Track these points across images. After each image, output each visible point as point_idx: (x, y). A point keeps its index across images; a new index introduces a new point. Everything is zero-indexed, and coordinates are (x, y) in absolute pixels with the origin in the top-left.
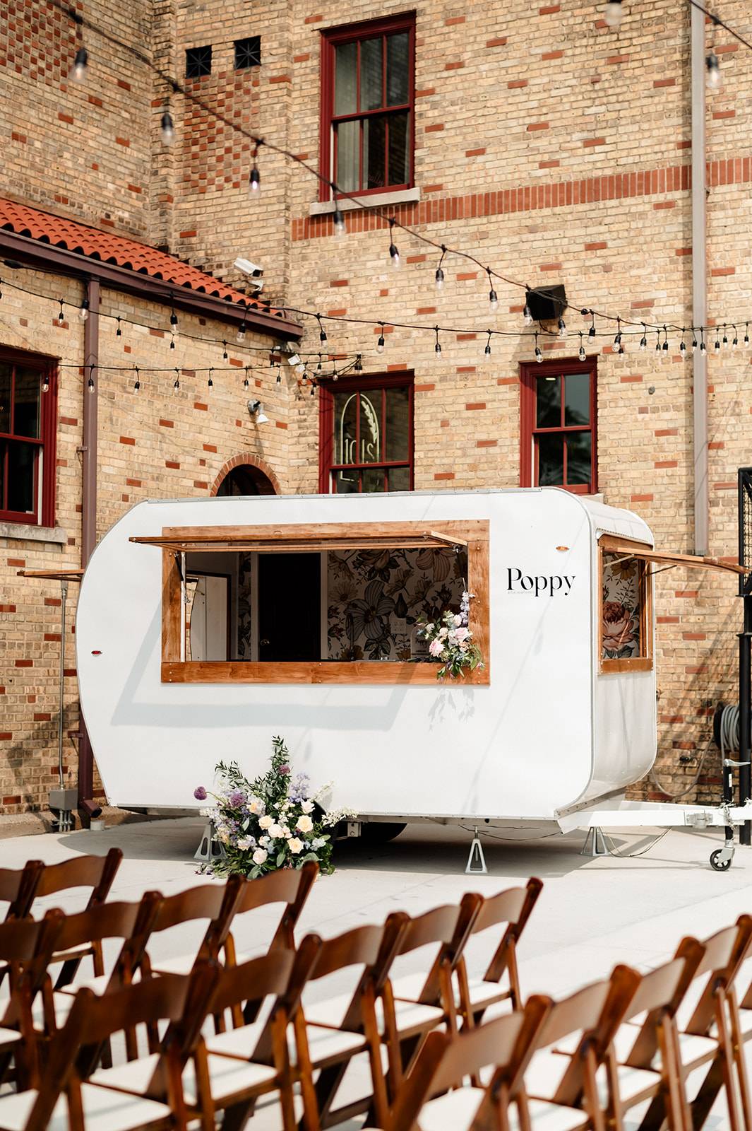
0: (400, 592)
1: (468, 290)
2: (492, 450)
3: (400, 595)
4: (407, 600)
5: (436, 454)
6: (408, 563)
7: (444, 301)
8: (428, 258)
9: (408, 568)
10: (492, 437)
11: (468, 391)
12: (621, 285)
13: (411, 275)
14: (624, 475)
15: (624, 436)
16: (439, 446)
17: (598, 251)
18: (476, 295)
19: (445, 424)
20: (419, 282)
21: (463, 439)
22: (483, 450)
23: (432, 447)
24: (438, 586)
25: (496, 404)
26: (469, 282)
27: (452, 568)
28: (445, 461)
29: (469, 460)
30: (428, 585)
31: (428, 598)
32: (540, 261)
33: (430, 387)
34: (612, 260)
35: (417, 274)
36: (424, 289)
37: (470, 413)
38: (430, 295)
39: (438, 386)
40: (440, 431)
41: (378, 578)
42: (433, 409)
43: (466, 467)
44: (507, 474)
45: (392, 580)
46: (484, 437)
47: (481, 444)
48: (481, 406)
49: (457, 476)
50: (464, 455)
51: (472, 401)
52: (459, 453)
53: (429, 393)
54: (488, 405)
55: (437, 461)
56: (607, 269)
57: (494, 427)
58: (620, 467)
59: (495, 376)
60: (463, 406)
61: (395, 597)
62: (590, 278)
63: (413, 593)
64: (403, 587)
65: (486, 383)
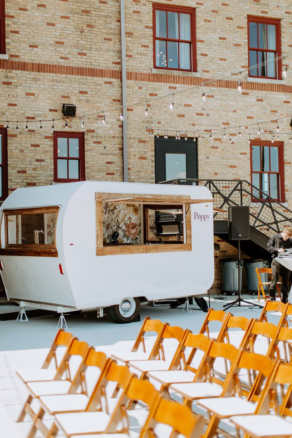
0: (117, 218)
1: (31, 100)
2: (43, 163)
3: (117, 219)
4: (119, 221)
5: (18, 163)
6: (120, 208)
7: (20, 102)
8: (13, 84)
9: (120, 210)
10: (42, 158)
11: (32, 139)
12: (93, 108)
13: (5, 89)
14: (95, 177)
16: (19, 160)
17: (84, 94)
18: (34, 102)
19: (22, 151)
20: (9, 93)
21: (30, 158)
22: (38, 163)
23: (16, 160)
24: (128, 216)
25: (44, 146)
26: (31, 97)
27: (132, 210)
28: (22, 166)
29: (33, 167)
30: (125, 216)
31: (125, 220)
32: (61, 94)
33: (15, 136)
34: (90, 98)
35: (8, 89)
36: (11, 96)
37: (33, 148)
38: (14, 99)
39: (18, 136)
40: (19, 154)
41: (111, 213)
42: (17, 145)
43: (31, 169)
44: (49, 173)
45: (115, 214)
46: (39, 158)
47: (37, 160)
48: (38, 146)
49: (28, 172)
50: (31, 164)
51: (34, 143)
52: (28, 163)
53: (14, 138)
54: (41, 146)
55: (18, 166)
56: (88, 101)
57: (43, 155)
58: (93, 174)
59: (44, 135)
60: (30, 145)
61: (116, 220)
62: (81, 104)
63: (121, 218)
64: (118, 216)
65: (40, 137)
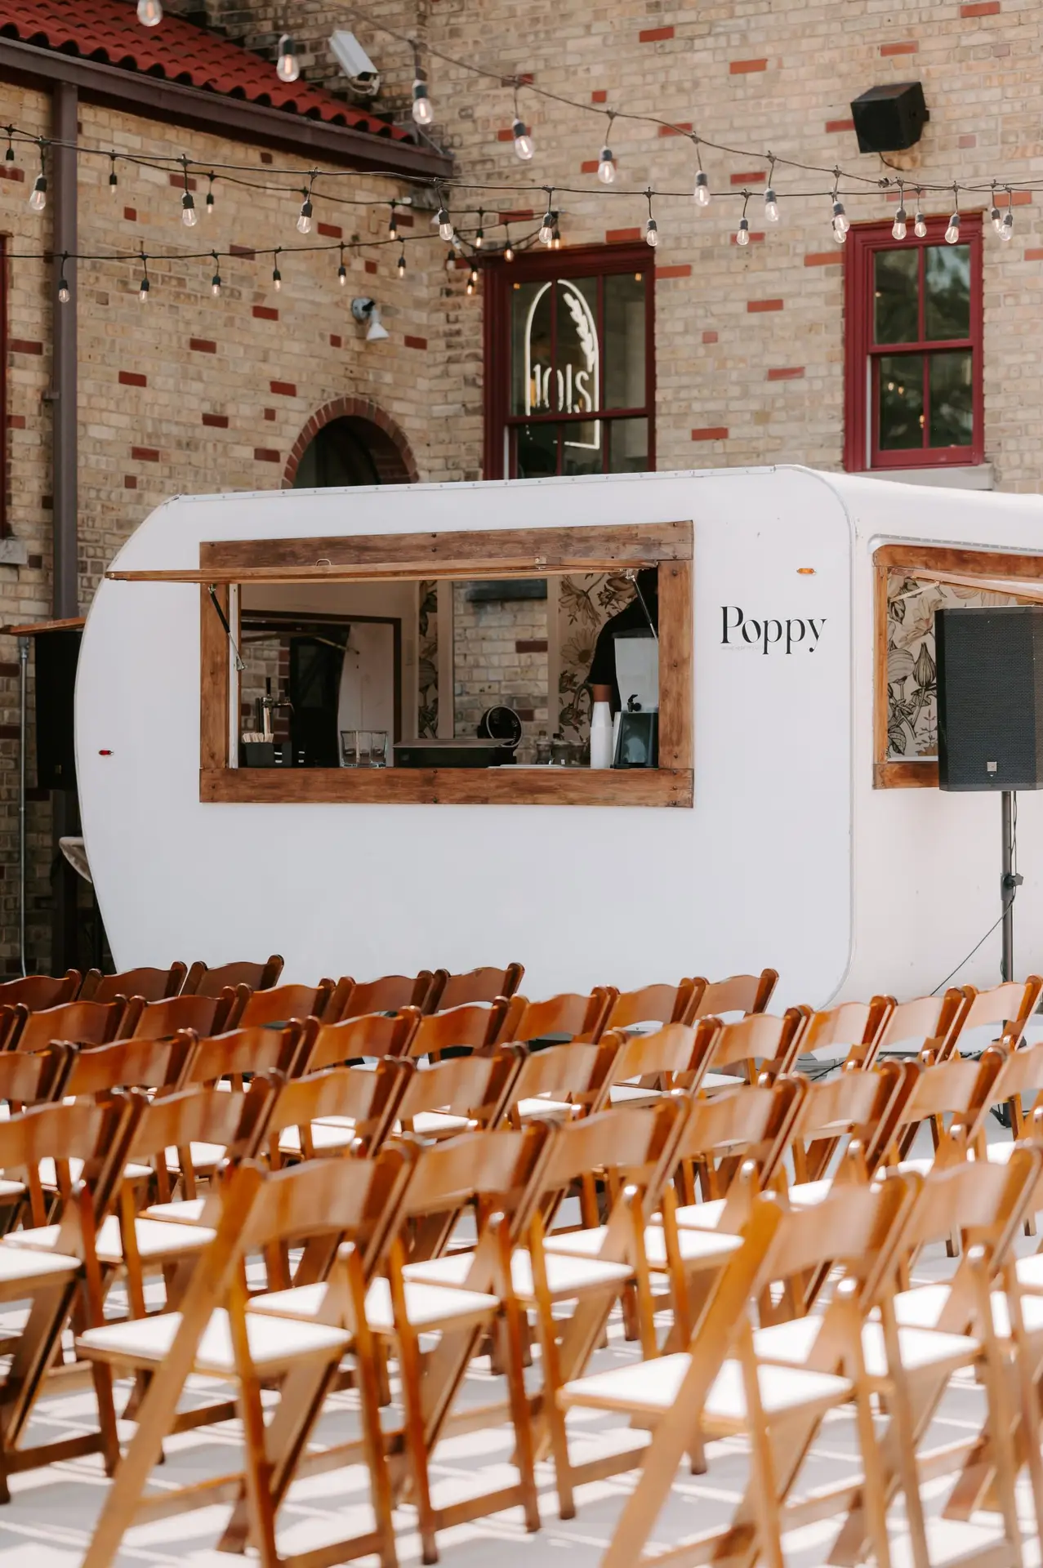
1: (751, 91)
2: (797, 385)
5: (695, 393)
7: (707, 112)
8: (677, 32)
10: (793, 363)
11: (752, 278)
12: (1026, 81)
13: (648, 64)
14: (1032, 429)
15: (1031, 357)
16: (699, 380)
17: (984, 19)
18: (764, 101)
19: (710, 338)
20: (662, 77)
21: (741, 365)
22: (777, 386)
23: (685, 380)
25: (802, 302)
26: (753, 77)
28: (712, 406)
29: (755, 406)
32: (880, 37)
33: (684, 271)
34: (1010, 34)
35: (659, 62)
36: (672, 90)
37: (755, 318)
38: (681, 101)
39: (697, 269)
40: (701, 351)
42: (689, 312)
43: (748, 417)
44: (822, 429)
46: (780, 362)
47: (775, 374)
48: (776, 305)
49: (733, 433)
50: (745, 395)
51: (759, 296)
52: (735, 391)
53: (681, 282)
54: (789, 304)
55: (697, 407)
56: (1001, 51)
57: (798, 344)
58: (1021, 415)
59: (801, 249)
60: (742, 307)
62: (969, 68)
65: (784, 262)
